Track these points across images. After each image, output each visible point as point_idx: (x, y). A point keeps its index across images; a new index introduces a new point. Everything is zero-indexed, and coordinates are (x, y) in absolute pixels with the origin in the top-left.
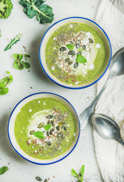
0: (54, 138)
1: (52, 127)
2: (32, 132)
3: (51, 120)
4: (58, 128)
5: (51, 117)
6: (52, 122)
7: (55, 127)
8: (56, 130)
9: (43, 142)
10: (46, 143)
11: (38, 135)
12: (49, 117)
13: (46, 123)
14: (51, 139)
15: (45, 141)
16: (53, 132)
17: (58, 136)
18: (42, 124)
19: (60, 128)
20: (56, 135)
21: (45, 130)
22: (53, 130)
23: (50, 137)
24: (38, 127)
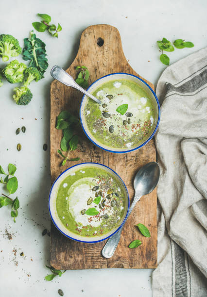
0: (109, 209)
1: (102, 199)
2: (83, 212)
3: (98, 191)
4: (109, 197)
5: (97, 188)
6: (100, 193)
7: (106, 196)
8: (107, 200)
9: (99, 218)
10: (103, 218)
11: (91, 212)
12: (95, 189)
13: (94, 197)
14: (106, 212)
15: (100, 215)
16: (105, 203)
17: (112, 205)
18: (91, 199)
19: (111, 196)
20: (109, 204)
21: (96, 205)
22: (104, 201)
23: (104, 209)
24: (88, 205)
